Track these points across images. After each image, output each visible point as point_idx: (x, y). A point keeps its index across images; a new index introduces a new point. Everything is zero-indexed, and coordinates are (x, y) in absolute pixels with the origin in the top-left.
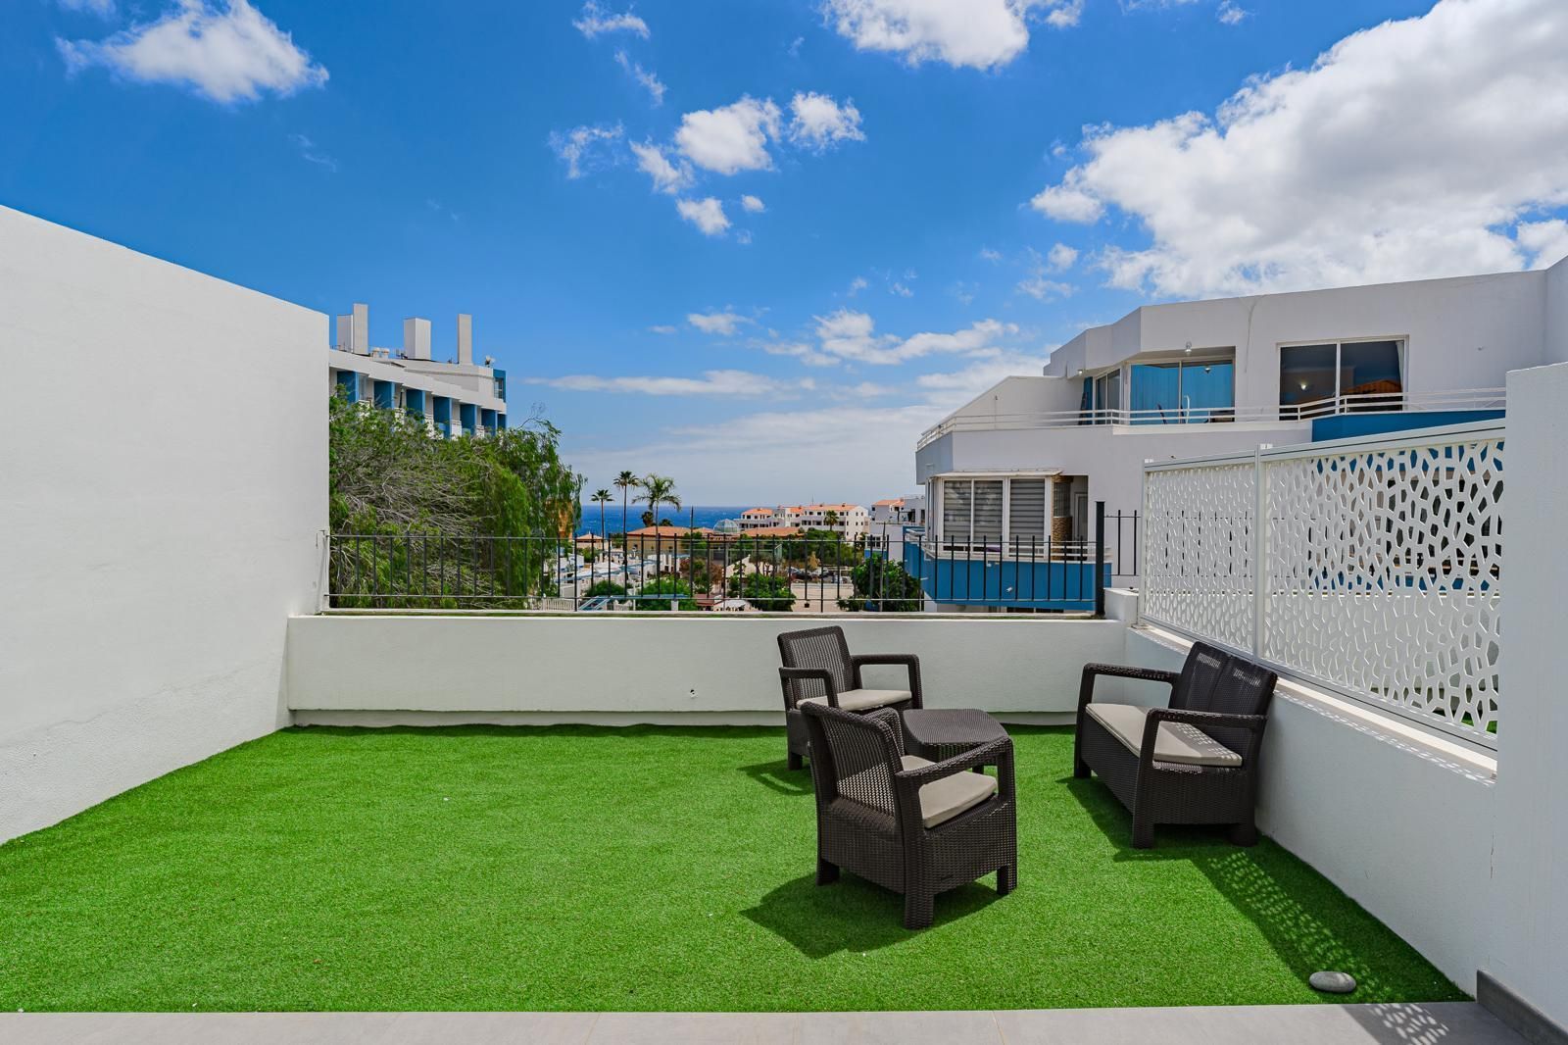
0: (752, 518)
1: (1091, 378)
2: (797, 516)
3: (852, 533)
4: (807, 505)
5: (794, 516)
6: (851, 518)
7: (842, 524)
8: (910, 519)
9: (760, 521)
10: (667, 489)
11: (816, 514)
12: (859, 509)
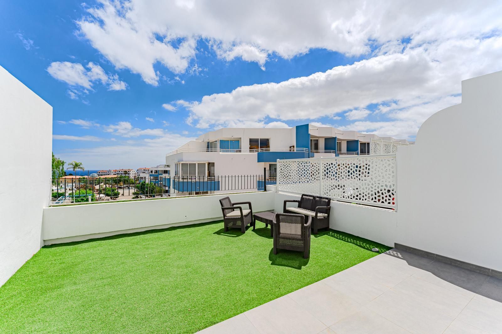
0: (101, 173)
1: (209, 142)
2: (115, 172)
3: (132, 176)
4: (118, 169)
5: (114, 172)
6: (131, 173)
7: (129, 174)
8: (151, 173)
9: (104, 174)
10: (79, 165)
11: (121, 172)
12: (134, 170)
